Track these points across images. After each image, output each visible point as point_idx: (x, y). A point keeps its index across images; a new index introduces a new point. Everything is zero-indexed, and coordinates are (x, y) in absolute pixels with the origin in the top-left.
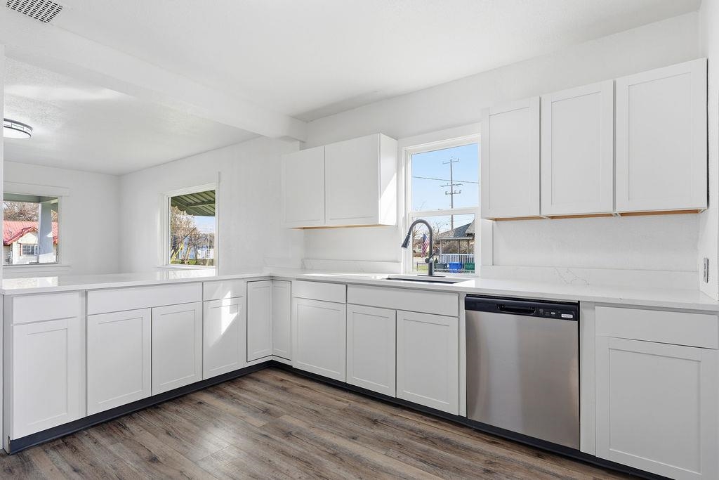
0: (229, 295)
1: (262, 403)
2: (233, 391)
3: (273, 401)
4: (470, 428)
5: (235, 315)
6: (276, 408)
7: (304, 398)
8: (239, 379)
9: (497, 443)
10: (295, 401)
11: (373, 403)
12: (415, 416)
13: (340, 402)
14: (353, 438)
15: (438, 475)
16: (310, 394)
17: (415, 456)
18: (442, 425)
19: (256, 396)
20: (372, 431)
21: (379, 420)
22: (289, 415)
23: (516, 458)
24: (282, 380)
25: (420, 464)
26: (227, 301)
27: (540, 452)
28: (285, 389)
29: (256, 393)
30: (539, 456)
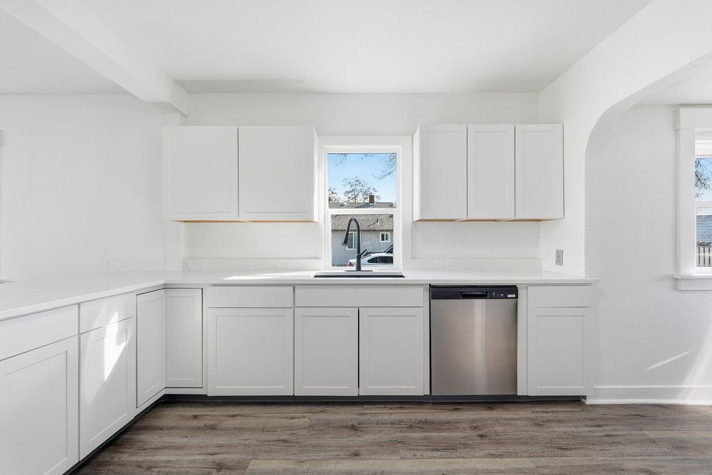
0: (116, 317)
1: (202, 457)
2: (134, 458)
3: (215, 450)
4: (429, 403)
5: (123, 345)
6: (229, 457)
7: (252, 430)
8: (126, 436)
9: (458, 409)
10: (244, 437)
11: (329, 409)
12: (379, 408)
13: (296, 420)
14: (356, 455)
15: (458, 457)
16: (252, 422)
17: (423, 448)
18: (406, 408)
19: (179, 452)
20: (361, 439)
21: (356, 424)
22: (256, 459)
23: (483, 416)
24: (195, 417)
25: (436, 454)
26: (112, 328)
27: (489, 405)
28: (213, 428)
29: (178, 448)
30: (490, 408)
